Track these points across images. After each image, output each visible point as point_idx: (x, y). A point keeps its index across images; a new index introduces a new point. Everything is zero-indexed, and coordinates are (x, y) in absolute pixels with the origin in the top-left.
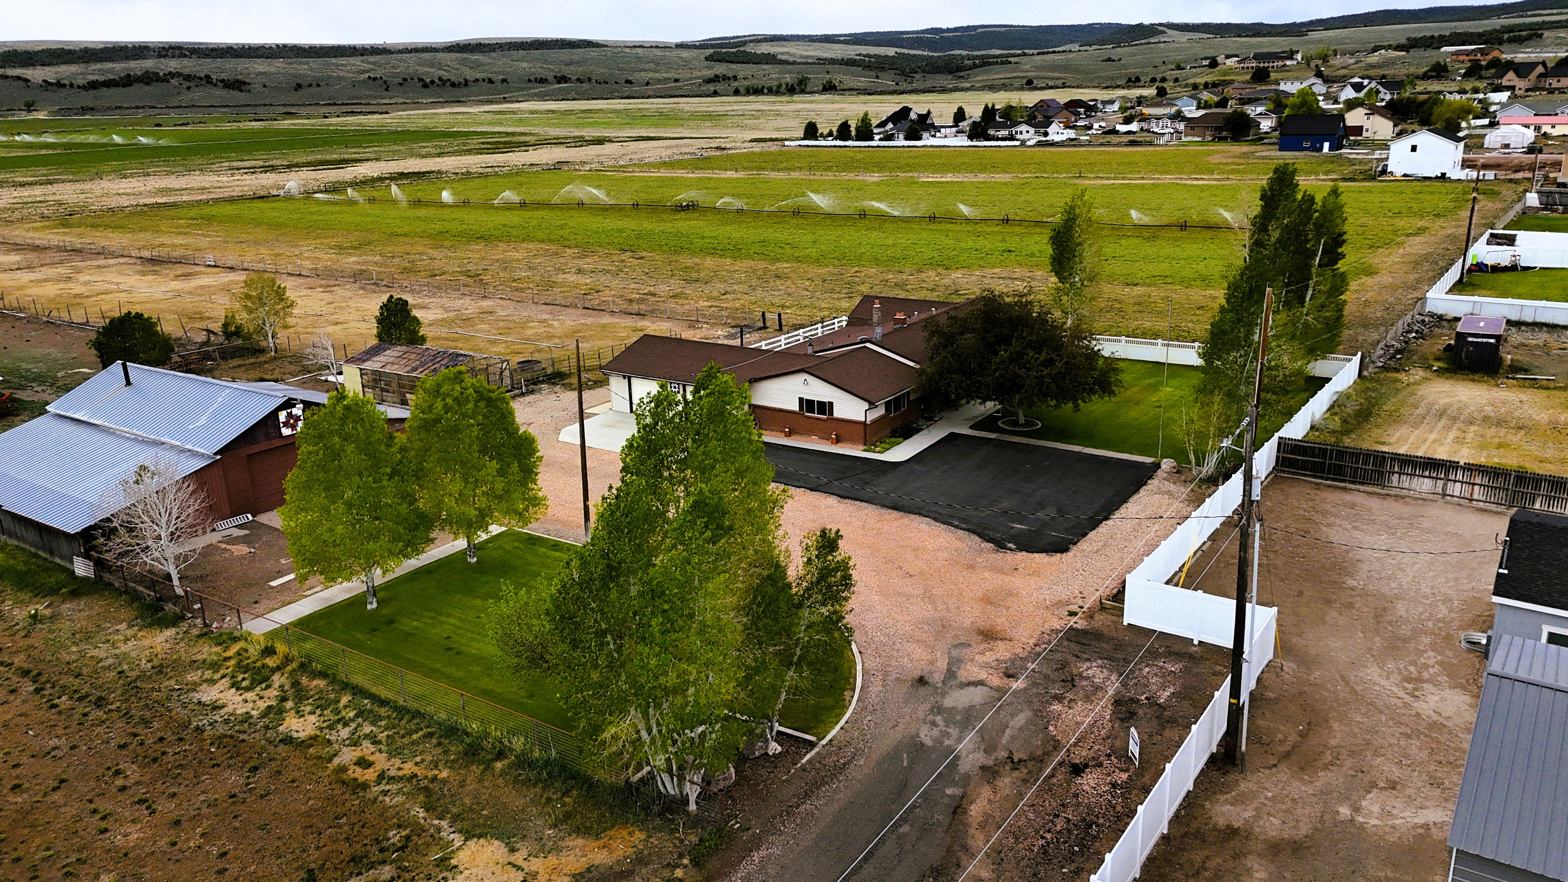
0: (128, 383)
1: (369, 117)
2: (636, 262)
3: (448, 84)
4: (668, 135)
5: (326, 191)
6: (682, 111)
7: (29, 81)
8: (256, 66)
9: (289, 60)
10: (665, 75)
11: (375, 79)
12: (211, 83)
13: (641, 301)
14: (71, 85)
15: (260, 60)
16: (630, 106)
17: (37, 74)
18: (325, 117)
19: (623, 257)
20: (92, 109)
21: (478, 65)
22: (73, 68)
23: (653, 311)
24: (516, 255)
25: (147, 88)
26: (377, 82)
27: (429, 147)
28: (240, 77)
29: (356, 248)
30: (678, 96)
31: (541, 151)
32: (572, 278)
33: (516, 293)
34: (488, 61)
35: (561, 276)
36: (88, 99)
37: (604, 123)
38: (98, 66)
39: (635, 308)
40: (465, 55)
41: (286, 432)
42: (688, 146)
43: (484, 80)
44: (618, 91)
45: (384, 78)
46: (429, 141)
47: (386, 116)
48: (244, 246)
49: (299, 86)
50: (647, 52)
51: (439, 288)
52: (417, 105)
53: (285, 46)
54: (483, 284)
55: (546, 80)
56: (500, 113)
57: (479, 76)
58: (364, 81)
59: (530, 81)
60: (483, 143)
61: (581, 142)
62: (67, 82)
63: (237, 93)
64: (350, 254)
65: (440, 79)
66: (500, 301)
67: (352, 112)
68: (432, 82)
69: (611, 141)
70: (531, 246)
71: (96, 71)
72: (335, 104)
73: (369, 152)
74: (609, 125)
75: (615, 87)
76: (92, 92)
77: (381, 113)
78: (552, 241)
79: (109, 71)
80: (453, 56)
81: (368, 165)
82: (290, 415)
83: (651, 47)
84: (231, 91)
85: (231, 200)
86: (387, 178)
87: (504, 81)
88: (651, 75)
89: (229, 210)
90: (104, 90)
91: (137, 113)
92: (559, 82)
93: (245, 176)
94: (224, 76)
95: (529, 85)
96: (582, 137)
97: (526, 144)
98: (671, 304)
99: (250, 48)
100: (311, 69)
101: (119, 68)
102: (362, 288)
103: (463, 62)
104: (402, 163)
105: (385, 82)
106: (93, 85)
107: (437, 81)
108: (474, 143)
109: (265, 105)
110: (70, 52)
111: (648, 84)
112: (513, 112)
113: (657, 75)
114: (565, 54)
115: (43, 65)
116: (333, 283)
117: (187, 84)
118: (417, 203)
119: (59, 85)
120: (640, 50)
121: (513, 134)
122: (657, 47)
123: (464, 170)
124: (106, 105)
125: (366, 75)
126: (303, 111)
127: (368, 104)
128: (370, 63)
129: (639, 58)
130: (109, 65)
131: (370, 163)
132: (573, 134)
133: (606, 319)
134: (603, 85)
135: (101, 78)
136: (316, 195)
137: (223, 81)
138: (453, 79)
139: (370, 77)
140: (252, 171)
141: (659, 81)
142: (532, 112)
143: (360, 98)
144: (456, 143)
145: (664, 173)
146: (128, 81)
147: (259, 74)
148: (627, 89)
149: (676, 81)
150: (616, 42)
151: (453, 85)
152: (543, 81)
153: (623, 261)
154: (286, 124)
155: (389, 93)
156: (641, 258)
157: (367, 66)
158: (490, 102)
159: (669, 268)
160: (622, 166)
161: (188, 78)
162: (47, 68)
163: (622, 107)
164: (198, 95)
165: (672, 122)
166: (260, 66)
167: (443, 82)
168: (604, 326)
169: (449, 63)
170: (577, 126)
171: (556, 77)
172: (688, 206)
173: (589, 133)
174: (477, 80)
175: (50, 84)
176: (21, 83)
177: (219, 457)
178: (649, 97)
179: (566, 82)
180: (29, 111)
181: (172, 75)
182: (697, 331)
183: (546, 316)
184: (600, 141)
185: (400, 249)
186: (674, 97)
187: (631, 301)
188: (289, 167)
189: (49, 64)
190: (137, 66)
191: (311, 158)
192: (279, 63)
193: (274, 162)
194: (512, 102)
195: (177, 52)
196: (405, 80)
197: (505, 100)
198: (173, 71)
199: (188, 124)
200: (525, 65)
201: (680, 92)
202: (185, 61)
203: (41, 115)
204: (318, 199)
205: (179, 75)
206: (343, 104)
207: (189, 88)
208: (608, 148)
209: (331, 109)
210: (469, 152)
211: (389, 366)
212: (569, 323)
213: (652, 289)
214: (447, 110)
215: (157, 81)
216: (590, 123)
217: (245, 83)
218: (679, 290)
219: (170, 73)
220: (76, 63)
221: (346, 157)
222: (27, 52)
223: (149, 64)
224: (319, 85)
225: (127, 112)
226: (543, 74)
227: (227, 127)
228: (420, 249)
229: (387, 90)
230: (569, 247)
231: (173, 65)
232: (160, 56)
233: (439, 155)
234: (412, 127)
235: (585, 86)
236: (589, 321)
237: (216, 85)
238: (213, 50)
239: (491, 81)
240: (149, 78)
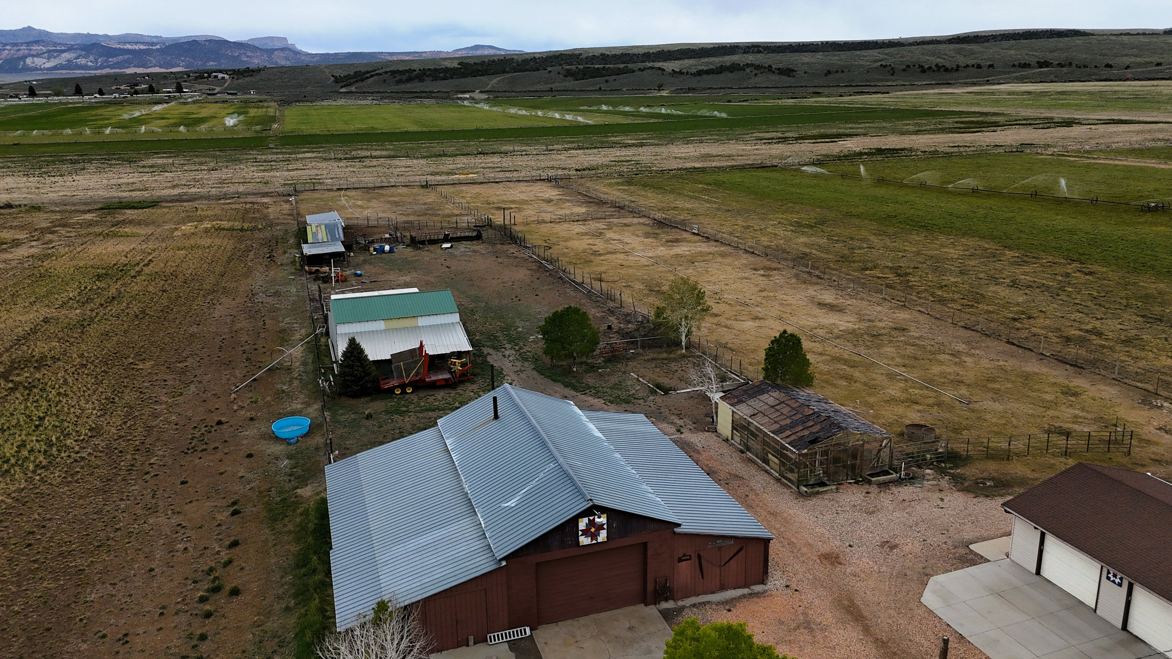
0: (496, 417)
1: (874, 96)
2: (1083, 278)
3: (942, 70)
4: (1141, 119)
5: (814, 164)
6: (1160, 94)
7: (664, 70)
8: (803, 58)
9: (826, 53)
10: (1146, 60)
11: (885, 66)
12: (771, 70)
13: (1082, 342)
14: (687, 73)
15: (806, 54)
16: (1105, 89)
17: (669, 66)
18: (841, 96)
19: (1069, 269)
20: (694, 89)
21: (972, 52)
22: (691, 62)
23: (1094, 363)
24: (952, 252)
25: (730, 75)
26: (887, 69)
27: (910, 125)
28: (790, 66)
29: (811, 227)
30: (1158, 79)
31: (1008, 132)
32: (1003, 292)
33: (938, 306)
34: (981, 50)
35: (992, 288)
36: (694, 82)
37: (1076, 105)
38: (706, 60)
39: (1072, 351)
40: (963, 46)
41: (584, 540)
42: (1161, 131)
43: (973, 66)
44: (1095, 74)
45: (893, 66)
46: (913, 118)
47: (886, 95)
48: (729, 214)
49: (829, 72)
50: (1132, 39)
51: (863, 285)
52: (913, 87)
53: (827, 43)
54: (908, 287)
55: (1029, 65)
56: (980, 93)
57: (970, 62)
58: (877, 68)
59: (1014, 66)
60: (957, 122)
61: (1049, 123)
62: (685, 71)
63: (785, 78)
64: (803, 233)
65: (937, 65)
66: (918, 315)
67: (862, 92)
68: (930, 68)
69: (1080, 123)
70: (971, 242)
71: (704, 63)
72: (850, 86)
73: (860, 127)
74: (1079, 107)
75: (1095, 71)
76: (698, 78)
77: (883, 93)
78: (993, 238)
79: (711, 63)
80: (952, 46)
81: (855, 140)
82: (592, 523)
83: (1138, 34)
84: (783, 77)
85: (742, 168)
86: (865, 154)
87: (991, 66)
88: (1133, 59)
89: (737, 177)
90: (705, 76)
91: (719, 93)
92: (1041, 67)
93: (764, 146)
94: (780, 66)
95: (1013, 69)
96: (1052, 118)
97: (996, 124)
98: (1121, 355)
99: (803, 45)
100: (841, 60)
101: (717, 61)
102: (797, 276)
103: (959, 52)
104: (883, 139)
105: (893, 68)
106: (700, 73)
107: (933, 67)
108: (949, 122)
109: (802, 87)
110: (693, 51)
111: (1128, 67)
112: (993, 93)
113: (1139, 60)
114: (1053, 42)
115: (675, 60)
116: (774, 265)
117: (755, 72)
118: (881, 181)
119: (681, 73)
120: (1125, 38)
121: (986, 114)
122: (1144, 34)
123: (933, 149)
124: (704, 86)
125: (880, 63)
126: (826, 91)
127: (876, 86)
128: (885, 54)
129: (1123, 45)
130: (712, 59)
131: (859, 138)
132: (1043, 116)
133: (1033, 366)
134: (1083, 69)
135: (705, 68)
136: (804, 168)
137: (779, 69)
138: (948, 65)
139: (881, 65)
140: (770, 141)
141: (1140, 65)
142: (1010, 93)
143: (870, 81)
144: (934, 121)
145: (1132, 162)
146: (721, 70)
147: (803, 64)
148: (1105, 72)
149: (1159, 64)
150: (1103, 30)
151: (947, 70)
152: (1026, 66)
153: (1068, 275)
154: (812, 101)
155: (893, 78)
156: (1090, 273)
157: (882, 56)
158: (974, 84)
159: (1123, 294)
160: (1088, 152)
161: (758, 67)
162: (676, 62)
163: (1097, 89)
164: (760, 80)
165: (1148, 105)
166: (806, 58)
167: (938, 67)
168: (1027, 377)
169: (947, 52)
170: (1049, 107)
171: (1038, 62)
172: (1156, 207)
173: (1058, 114)
174: (968, 66)
175: (676, 72)
176: (660, 71)
177: (504, 563)
178: (1127, 80)
179: (1047, 66)
180: (659, 90)
181: (748, 65)
182: (1154, 413)
183: (961, 347)
184: (1069, 123)
185: (847, 233)
186: (1154, 79)
187: (1068, 339)
188: (797, 139)
189: (678, 59)
190: (728, 60)
191: (815, 132)
192: (819, 56)
193: (787, 135)
194: (994, 84)
195: (756, 49)
196: (908, 66)
197: (988, 83)
198: (749, 62)
199: (748, 100)
200: (1012, 52)
201: (1160, 75)
202: (759, 56)
203: (664, 93)
204: (804, 171)
205: (752, 65)
206: (857, 86)
207: (756, 75)
208: (1076, 131)
209: (846, 90)
210: (943, 131)
211: (759, 417)
212: (985, 363)
213: (1098, 324)
214: (936, 91)
215: (738, 70)
216: (1063, 105)
217: (793, 71)
218: (1134, 332)
219: (747, 64)
220: (694, 58)
221: (841, 131)
222: (669, 51)
223: (735, 58)
224: (843, 72)
225: (714, 91)
226: (1027, 59)
227: (771, 103)
228: (864, 233)
229: (892, 75)
230: (1010, 248)
231: (750, 58)
232: (745, 53)
233: (917, 132)
234: (903, 106)
235: (1065, 70)
236: (1010, 364)
237: (774, 72)
238: (779, 47)
239: (979, 67)
240: (734, 68)
